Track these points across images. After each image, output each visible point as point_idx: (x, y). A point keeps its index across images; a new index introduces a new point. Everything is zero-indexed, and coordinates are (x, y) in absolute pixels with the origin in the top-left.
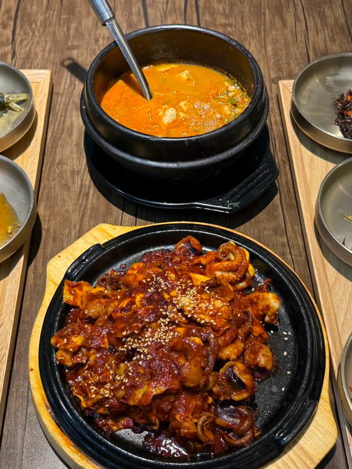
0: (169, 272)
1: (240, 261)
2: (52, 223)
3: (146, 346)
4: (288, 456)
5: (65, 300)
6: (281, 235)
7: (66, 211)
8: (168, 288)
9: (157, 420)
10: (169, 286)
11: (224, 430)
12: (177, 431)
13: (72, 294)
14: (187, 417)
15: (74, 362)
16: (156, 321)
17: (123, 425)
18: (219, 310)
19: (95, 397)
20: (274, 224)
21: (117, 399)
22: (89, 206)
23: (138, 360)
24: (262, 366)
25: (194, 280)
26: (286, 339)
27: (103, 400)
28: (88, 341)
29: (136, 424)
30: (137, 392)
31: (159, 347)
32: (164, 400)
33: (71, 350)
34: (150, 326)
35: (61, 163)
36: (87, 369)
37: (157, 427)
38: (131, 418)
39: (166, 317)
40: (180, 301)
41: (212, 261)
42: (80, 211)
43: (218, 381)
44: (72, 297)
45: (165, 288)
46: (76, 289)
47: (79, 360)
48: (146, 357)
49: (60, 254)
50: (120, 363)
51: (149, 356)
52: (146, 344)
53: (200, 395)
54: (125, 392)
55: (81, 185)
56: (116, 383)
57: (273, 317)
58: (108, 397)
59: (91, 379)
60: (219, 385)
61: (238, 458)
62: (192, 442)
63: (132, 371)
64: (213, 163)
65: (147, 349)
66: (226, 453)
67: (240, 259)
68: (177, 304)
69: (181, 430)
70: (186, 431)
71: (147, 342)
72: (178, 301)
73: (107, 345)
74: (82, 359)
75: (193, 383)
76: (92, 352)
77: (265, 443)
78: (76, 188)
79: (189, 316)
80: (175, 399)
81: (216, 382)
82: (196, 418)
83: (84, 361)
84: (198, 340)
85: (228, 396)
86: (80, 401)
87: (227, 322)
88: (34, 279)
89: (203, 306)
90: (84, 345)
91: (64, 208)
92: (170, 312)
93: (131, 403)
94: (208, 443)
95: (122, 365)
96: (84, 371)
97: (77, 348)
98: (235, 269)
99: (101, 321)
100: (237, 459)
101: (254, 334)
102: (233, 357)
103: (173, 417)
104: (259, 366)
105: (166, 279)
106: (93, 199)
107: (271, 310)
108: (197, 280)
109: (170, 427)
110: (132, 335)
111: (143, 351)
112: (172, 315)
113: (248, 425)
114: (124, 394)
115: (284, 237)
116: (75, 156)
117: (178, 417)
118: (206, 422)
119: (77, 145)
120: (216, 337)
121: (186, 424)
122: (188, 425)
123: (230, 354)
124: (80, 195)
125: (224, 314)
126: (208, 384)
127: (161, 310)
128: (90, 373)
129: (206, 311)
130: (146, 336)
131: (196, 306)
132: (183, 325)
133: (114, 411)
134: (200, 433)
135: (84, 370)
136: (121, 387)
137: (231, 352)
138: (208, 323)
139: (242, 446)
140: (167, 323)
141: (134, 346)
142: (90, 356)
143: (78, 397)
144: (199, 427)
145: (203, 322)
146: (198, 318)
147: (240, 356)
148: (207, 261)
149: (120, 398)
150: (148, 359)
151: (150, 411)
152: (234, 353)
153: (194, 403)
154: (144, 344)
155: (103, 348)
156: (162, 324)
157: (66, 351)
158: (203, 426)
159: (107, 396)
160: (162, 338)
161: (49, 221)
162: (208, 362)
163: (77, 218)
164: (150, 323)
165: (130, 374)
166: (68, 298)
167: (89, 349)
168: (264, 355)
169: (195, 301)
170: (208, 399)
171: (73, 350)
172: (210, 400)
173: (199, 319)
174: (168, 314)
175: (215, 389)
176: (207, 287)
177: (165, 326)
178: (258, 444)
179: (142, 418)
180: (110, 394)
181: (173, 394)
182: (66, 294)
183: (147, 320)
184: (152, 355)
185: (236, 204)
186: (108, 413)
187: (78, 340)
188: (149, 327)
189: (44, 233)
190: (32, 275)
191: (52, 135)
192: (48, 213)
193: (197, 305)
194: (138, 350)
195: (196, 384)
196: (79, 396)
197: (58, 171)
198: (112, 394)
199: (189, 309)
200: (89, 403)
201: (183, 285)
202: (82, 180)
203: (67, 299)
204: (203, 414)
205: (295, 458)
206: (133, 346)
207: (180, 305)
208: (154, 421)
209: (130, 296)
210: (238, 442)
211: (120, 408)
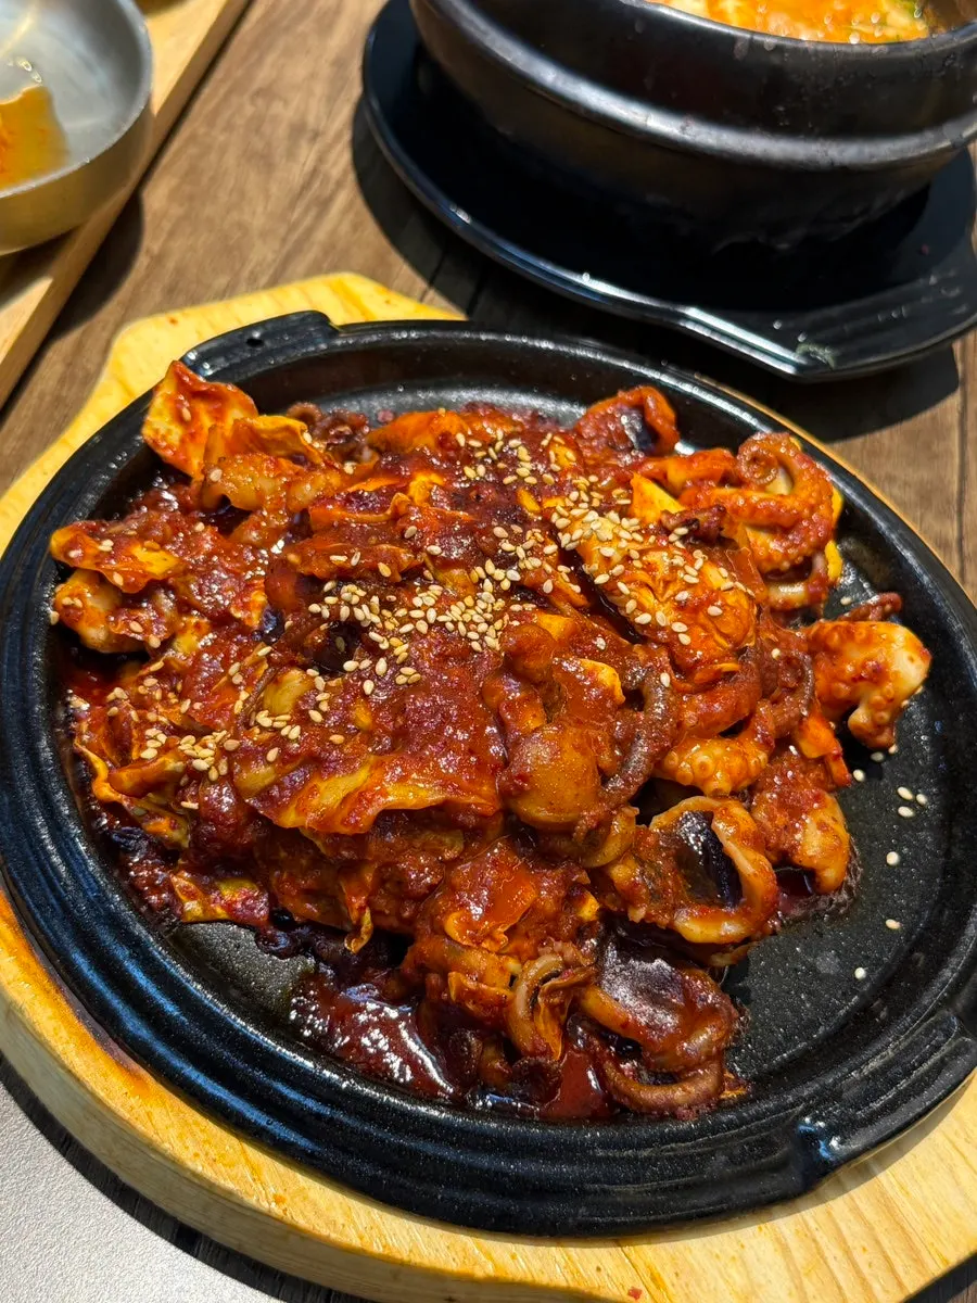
0: (557, 439)
1: (812, 501)
2: (178, 245)
3: (409, 634)
4: (829, 1213)
5: (147, 433)
6: (943, 514)
7: (241, 226)
8: (542, 482)
9: (367, 916)
10: (548, 477)
11: (606, 1043)
12: (434, 979)
13: (180, 419)
14: (489, 936)
15: (115, 630)
16: (465, 564)
17: (229, 907)
18: (714, 596)
19: (155, 760)
20: (925, 474)
21: (238, 793)
22: (321, 235)
23: (360, 675)
24: (805, 863)
25: (636, 497)
26: (905, 812)
27: (182, 782)
28: (190, 577)
29: (279, 918)
30: (322, 786)
31: (453, 649)
32: (418, 844)
33: (118, 580)
34: (441, 576)
35: (267, 93)
36: (157, 674)
37: (361, 945)
38: (265, 886)
39: (507, 561)
40: (578, 524)
41: (711, 478)
42: (284, 240)
43: (637, 850)
44: (176, 434)
45: (532, 480)
46: (202, 407)
47: (135, 626)
48: (397, 672)
49: (177, 315)
50: (293, 664)
51: (408, 670)
52: (408, 628)
53: (560, 870)
54: (275, 772)
55: (315, 172)
56: (249, 735)
57: (886, 716)
58: (204, 774)
59: (161, 710)
60: (640, 861)
61: (645, 1153)
62: (479, 1037)
63: (324, 707)
64: (801, 163)
65: (406, 646)
66: (596, 1119)
67: (810, 496)
68: (564, 530)
69: (453, 975)
70: (471, 984)
71: (413, 620)
72: (574, 519)
73: (255, 615)
74: (147, 630)
75: (551, 806)
76: (194, 621)
77: (760, 1129)
78: (297, 172)
79: (601, 579)
80: (461, 853)
81: (631, 851)
82: (517, 954)
83: (155, 642)
84: (607, 675)
85: (665, 910)
86: (95, 774)
87: (732, 650)
88: (62, 381)
89: (661, 559)
90: (171, 581)
91: (235, 216)
92: (533, 552)
93: (290, 819)
94: (542, 1060)
95: (294, 676)
96: (143, 678)
97: (143, 583)
98: (785, 522)
99: (257, 527)
100: (636, 1158)
101: (804, 745)
102: (720, 781)
103: (432, 918)
104: (796, 859)
105: (540, 455)
106: (340, 222)
107: (888, 687)
108: (648, 502)
109: (409, 957)
110: (365, 579)
111: (391, 648)
112: (536, 562)
113: (709, 1043)
114: (267, 781)
115: (949, 523)
116: (320, 89)
117: (452, 924)
118: (554, 981)
119: (339, 63)
120: (674, 689)
121: (476, 959)
122: (484, 964)
123: (711, 767)
124: (300, 195)
125: (729, 618)
126: (605, 838)
127: (499, 531)
128: (163, 690)
129: (667, 583)
130: (417, 602)
131: (635, 554)
132: (566, 607)
133: (210, 833)
134: (521, 1008)
135: (144, 672)
136: (265, 754)
137: (716, 760)
138: (663, 629)
139: (669, 1113)
140: (506, 585)
141: (362, 614)
142: (183, 631)
143: (86, 759)
144: (523, 989)
145: (644, 618)
146: (630, 597)
147: (746, 791)
148: (692, 474)
149: (250, 794)
150: (401, 680)
151: (350, 869)
152: (728, 771)
153: (530, 897)
154: (402, 625)
155: (239, 621)
156: (488, 584)
157: (100, 580)
158: (537, 990)
159: (201, 765)
160: (472, 626)
161: (172, 234)
162: (623, 762)
163: (270, 256)
164: (446, 564)
165: (316, 716)
166: (162, 431)
167: (184, 607)
168: (822, 826)
169: (638, 537)
170: (583, 900)
171: (127, 584)
172: (590, 909)
173: (631, 605)
174: (521, 553)
175: (620, 873)
176: (683, 531)
177: (498, 594)
178: (731, 1125)
179: (310, 894)
180: (216, 764)
181: (463, 827)
182: (160, 414)
183: (436, 549)
184: (419, 670)
185: (825, 355)
186: (186, 844)
187: (155, 561)
188: (437, 582)
189: (142, 262)
190: (59, 368)
191: (266, 15)
192: (177, 211)
193: (642, 553)
194: (374, 635)
195: (563, 818)
196: (93, 757)
197: (249, 110)
198: (224, 769)
199: (608, 551)
200: (127, 776)
201: (595, 494)
202: (321, 159)
203: (157, 431)
204: (549, 949)
205: (851, 1229)
206: (360, 614)
207: (577, 534)
208: (354, 915)
209: (391, 471)
210: (654, 1095)
211: (238, 829)
